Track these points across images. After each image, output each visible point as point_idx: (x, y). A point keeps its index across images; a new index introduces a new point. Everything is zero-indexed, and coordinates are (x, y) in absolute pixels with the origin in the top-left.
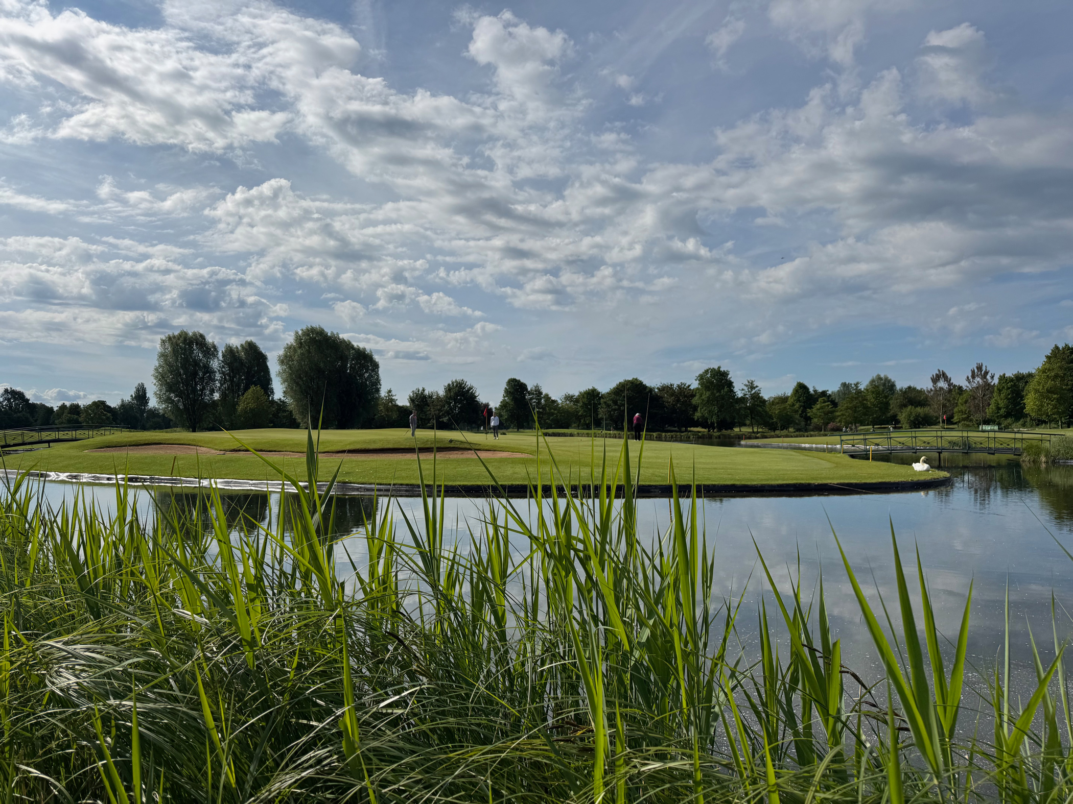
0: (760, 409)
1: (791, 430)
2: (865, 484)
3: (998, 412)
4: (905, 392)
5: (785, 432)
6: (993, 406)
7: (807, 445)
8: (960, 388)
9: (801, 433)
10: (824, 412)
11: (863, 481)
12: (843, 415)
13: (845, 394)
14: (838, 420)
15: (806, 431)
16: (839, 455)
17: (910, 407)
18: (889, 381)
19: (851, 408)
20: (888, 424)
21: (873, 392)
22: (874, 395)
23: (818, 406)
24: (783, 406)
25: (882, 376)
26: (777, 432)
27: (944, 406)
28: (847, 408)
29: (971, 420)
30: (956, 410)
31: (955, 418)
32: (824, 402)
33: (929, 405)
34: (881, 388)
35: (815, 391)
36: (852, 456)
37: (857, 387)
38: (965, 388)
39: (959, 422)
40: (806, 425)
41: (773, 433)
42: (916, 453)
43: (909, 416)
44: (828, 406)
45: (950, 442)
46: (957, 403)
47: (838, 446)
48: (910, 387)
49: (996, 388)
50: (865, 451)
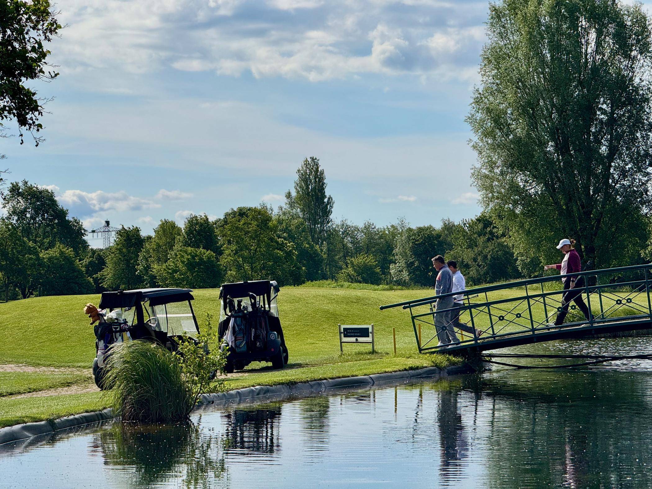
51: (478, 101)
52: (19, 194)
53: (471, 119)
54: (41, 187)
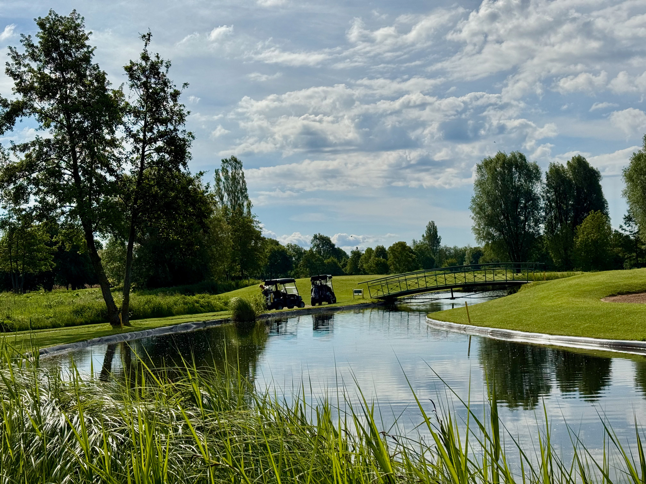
51: (473, 201)
52: (317, 238)
53: (471, 208)
54: (325, 236)
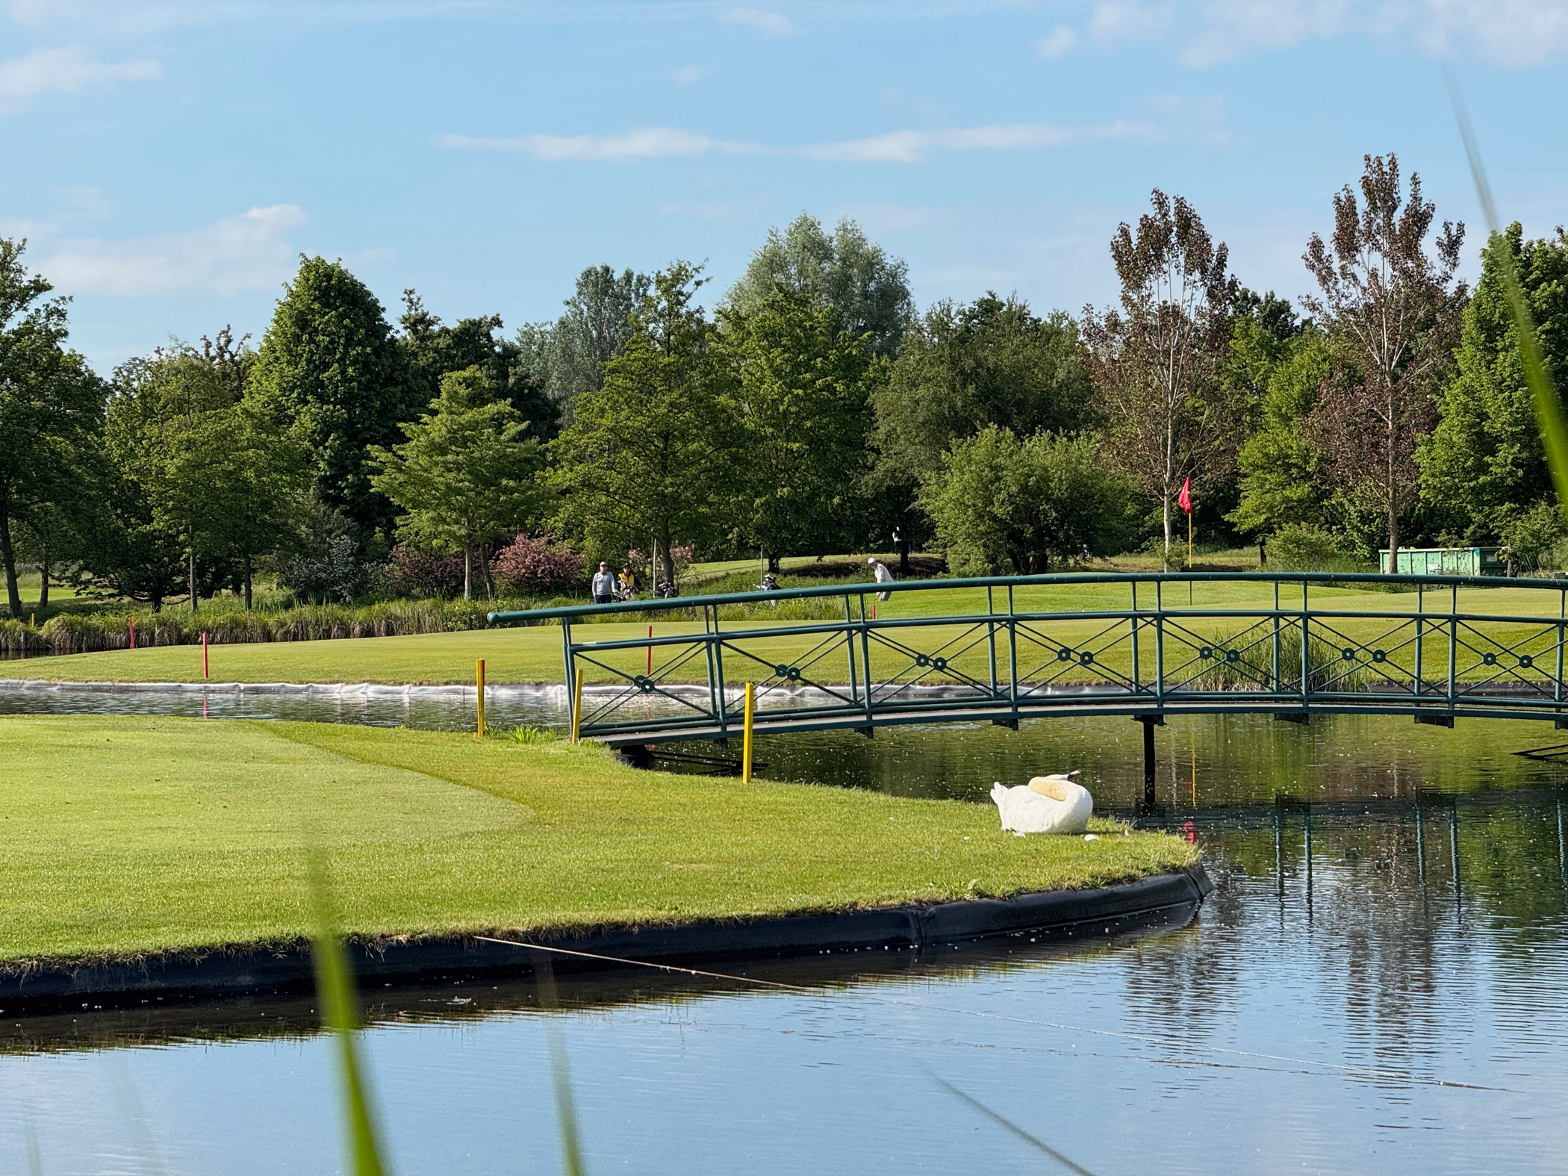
0: (61, 443)
1: (266, 589)
2: (706, 926)
3: (1482, 468)
4: (965, 336)
5: (222, 607)
6: (1452, 430)
7: (363, 694)
8: (1277, 312)
9: (329, 610)
10: (472, 467)
11: (694, 910)
12: (588, 485)
13: (603, 347)
14: (556, 522)
15: (362, 594)
16: (556, 749)
17: (989, 433)
18: (871, 264)
19: (635, 441)
20: (860, 544)
21: (772, 336)
22: (778, 356)
23: (437, 427)
24: (211, 428)
25: (828, 230)
26: (177, 607)
27: (1186, 427)
28: (619, 441)
29: (1334, 520)
30: (1250, 452)
31: (1247, 505)
32: (477, 400)
33: (1101, 422)
34: (823, 306)
35: (419, 323)
36: (639, 755)
37: (677, 300)
38: (1301, 314)
39: (1268, 528)
40: (361, 554)
41: (145, 616)
42: (1012, 722)
43: (987, 489)
44: (498, 423)
45: (1205, 653)
46: (1255, 411)
47: (557, 695)
48: (989, 307)
49: (1469, 316)
50: (712, 718)
